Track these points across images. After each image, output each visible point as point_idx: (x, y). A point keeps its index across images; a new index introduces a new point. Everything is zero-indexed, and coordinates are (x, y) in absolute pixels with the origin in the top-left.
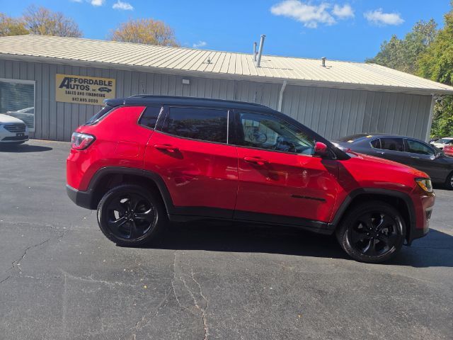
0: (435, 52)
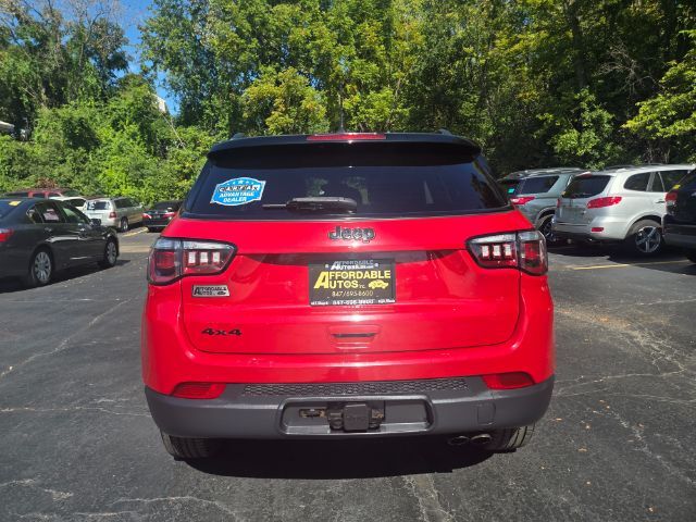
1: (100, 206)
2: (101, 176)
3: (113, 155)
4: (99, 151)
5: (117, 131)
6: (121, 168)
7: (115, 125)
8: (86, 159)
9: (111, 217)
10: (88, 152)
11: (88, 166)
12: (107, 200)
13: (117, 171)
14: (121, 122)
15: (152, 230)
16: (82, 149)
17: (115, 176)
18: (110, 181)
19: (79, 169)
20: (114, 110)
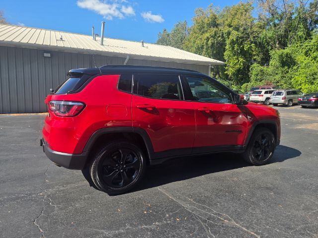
0: (192, 40)
1: (279, 94)
2: (293, 80)
3: (302, 69)
4: (295, 67)
5: (307, 56)
6: (304, 75)
7: (306, 54)
8: (287, 72)
9: (283, 99)
10: (289, 68)
11: (288, 75)
12: (283, 91)
13: (302, 77)
14: (309, 52)
15: (304, 107)
16: (286, 67)
17: (300, 79)
18: (297, 82)
19: (284, 77)
20: (307, 46)
